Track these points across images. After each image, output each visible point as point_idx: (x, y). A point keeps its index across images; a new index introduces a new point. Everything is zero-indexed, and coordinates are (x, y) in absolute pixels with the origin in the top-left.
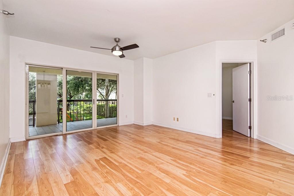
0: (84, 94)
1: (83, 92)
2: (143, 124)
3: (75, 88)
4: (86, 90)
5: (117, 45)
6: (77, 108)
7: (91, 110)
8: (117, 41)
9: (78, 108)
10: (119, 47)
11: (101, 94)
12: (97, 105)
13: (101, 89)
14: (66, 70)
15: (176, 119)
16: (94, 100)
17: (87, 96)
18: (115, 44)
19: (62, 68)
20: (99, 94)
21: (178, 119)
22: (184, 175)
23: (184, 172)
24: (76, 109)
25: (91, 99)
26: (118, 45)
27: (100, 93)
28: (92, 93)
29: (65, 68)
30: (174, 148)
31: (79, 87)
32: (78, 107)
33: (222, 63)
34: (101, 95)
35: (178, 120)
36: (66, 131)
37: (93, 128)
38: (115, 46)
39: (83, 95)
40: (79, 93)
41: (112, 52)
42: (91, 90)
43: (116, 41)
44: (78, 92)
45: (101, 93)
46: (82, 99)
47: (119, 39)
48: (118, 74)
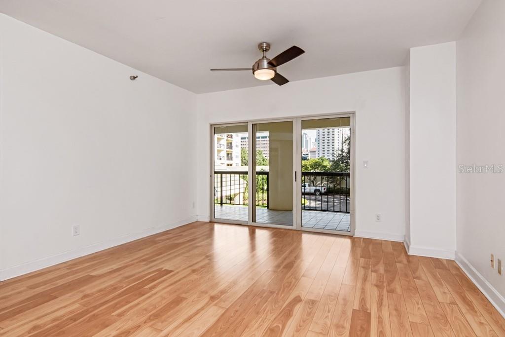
5: (264, 57)
8: (264, 48)
10: (267, 59)
16: (296, 172)
18: (261, 55)
19: (247, 122)
38: (260, 60)
41: (254, 73)
47: (269, 45)
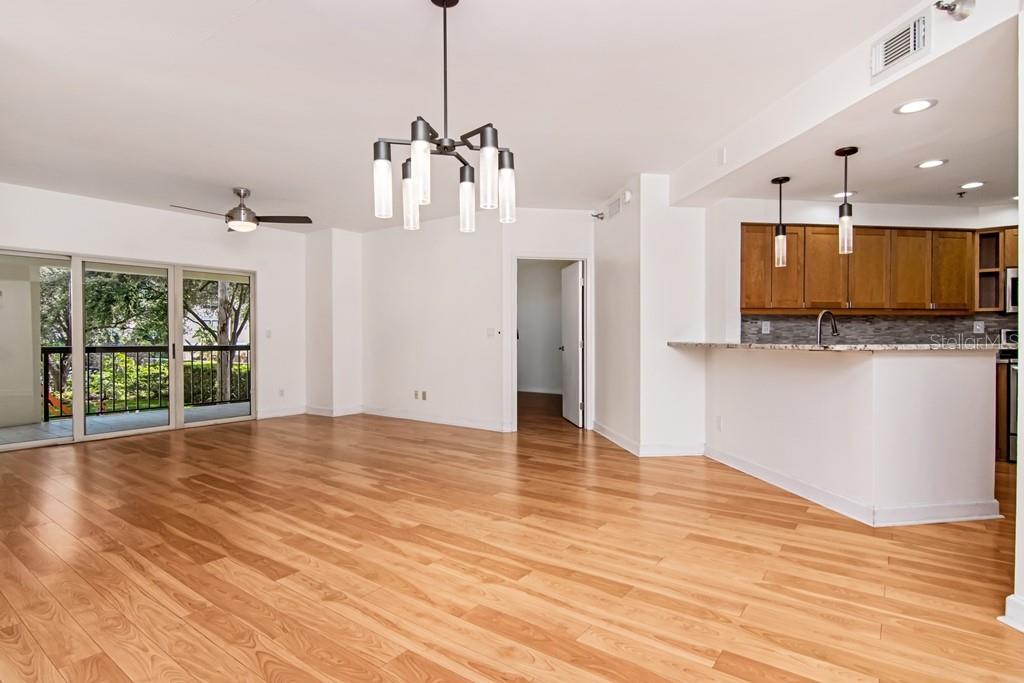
0: (132, 325)
1: (129, 316)
2: (332, 411)
3: (96, 305)
4: (142, 311)
6: (102, 380)
7: (162, 387)
9: (106, 382)
11: (206, 328)
12: (186, 368)
13: (205, 307)
14: (83, 262)
15: (420, 396)
17: (142, 332)
20: (197, 327)
21: (424, 394)
22: (373, 485)
23: (376, 482)
24: (97, 381)
25: (162, 344)
26: (244, 206)
27: (202, 322)
28: (166, 324)
29: (78, 256)
30: (383, 453)
31: (111, 301)
32: (106, 375)
33: (518, 260)
34: (206, 332)
35: (424, 398)
36: (85, 434)
37: (172, 426)
39: (126, 333)
40: (110, 322)
42: (162, 312)
43: (239, 194)
44: (105, 317)
45: (205, 325)
46: (122, 343)
48: (254, 274)
